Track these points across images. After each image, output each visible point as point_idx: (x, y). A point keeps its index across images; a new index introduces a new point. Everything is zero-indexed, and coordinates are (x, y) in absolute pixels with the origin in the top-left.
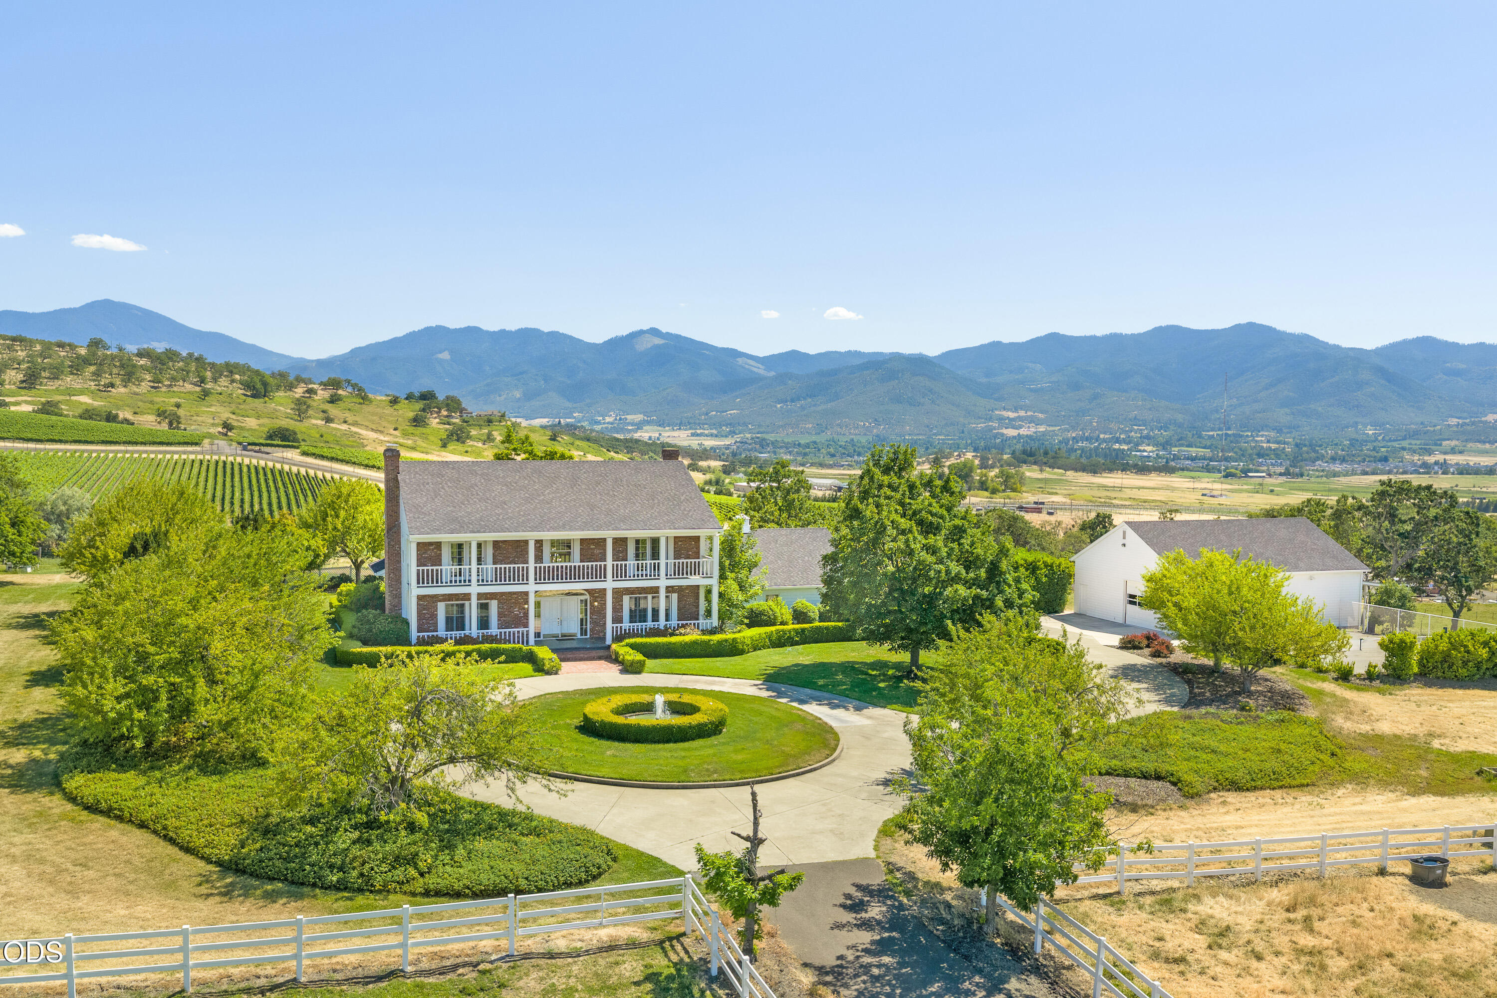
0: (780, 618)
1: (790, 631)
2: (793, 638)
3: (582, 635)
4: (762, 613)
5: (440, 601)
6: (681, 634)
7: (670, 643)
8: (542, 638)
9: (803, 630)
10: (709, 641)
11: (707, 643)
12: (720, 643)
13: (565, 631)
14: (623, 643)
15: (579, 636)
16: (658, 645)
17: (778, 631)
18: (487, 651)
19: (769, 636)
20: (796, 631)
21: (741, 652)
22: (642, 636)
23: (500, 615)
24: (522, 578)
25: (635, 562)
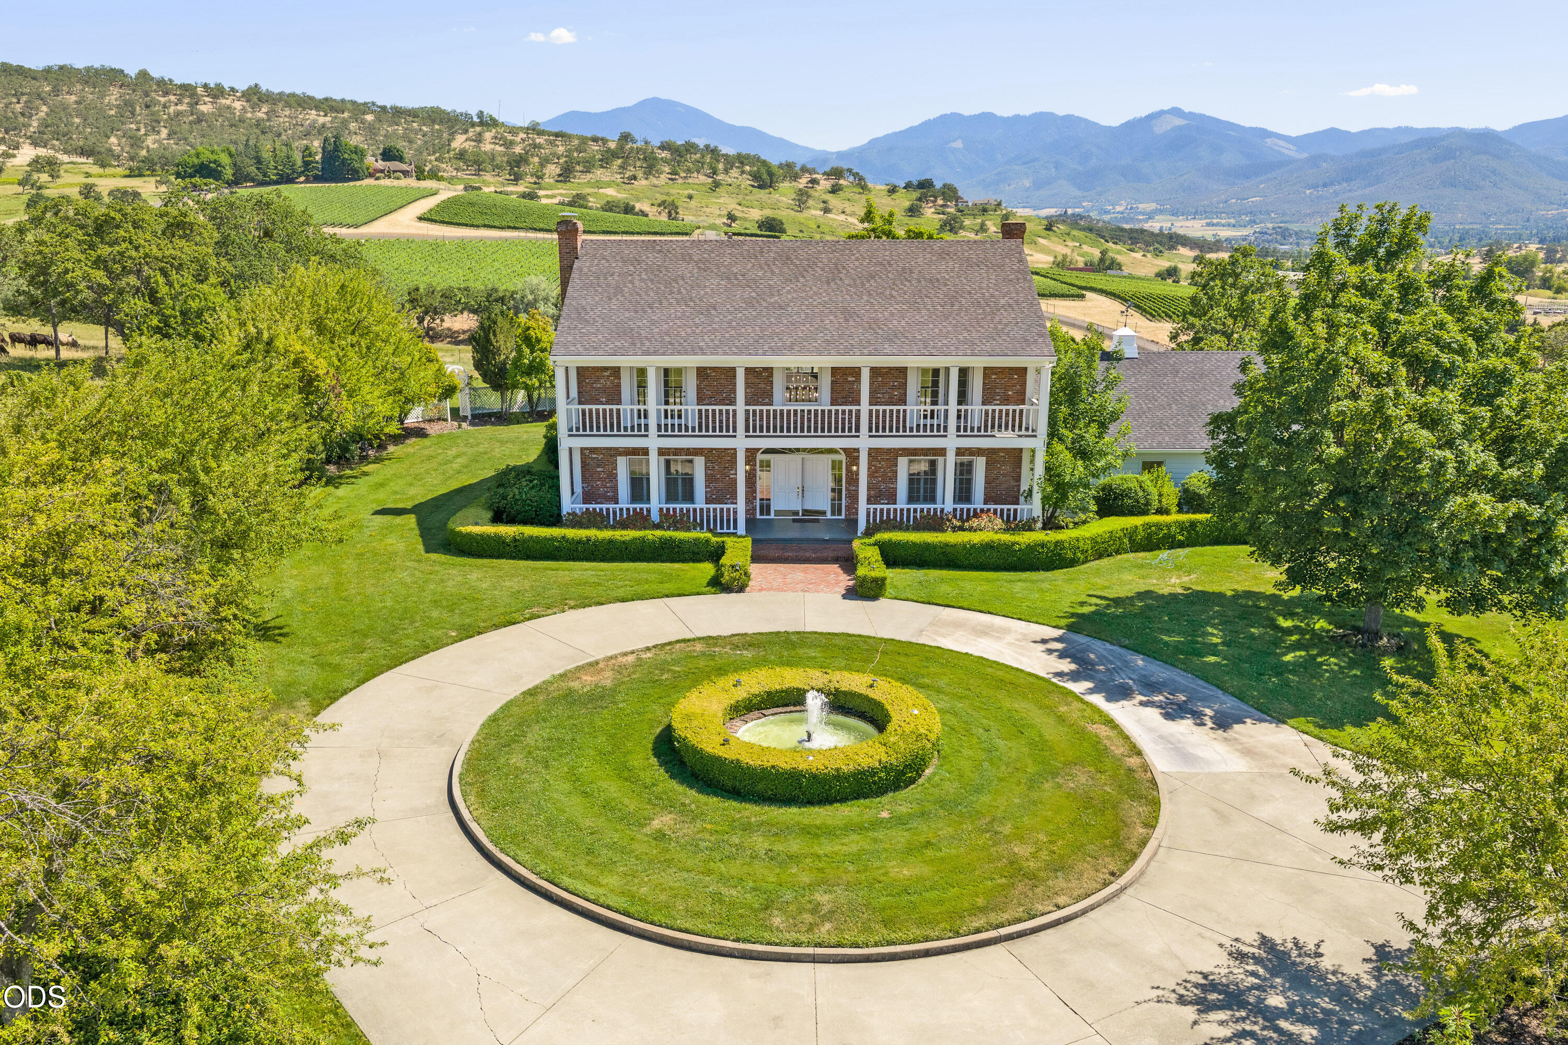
0: (1155, 505)
1: (1168, 526)
2: (1174, 537)
3: (833, 513)
4: (1125, 494)
5: (620, 457)
6: (971, 529)
7: (947, 545)
8: (772, 516)
9: (1193, 524)
10: (1013, 544)
11: (1008, 548)
12: (1031, 548)
13: (809, 507)
14: (872, 540)
15: (829, 516)
16: (927, 546)
17: (1148, 526)
18: (654, 542)
19: (1131, 534)
20: (1181, 526)
21: (1072, 563)
22: (907, 529)
23: (709, 479)
24: (727, 427)
25: (908, 408)
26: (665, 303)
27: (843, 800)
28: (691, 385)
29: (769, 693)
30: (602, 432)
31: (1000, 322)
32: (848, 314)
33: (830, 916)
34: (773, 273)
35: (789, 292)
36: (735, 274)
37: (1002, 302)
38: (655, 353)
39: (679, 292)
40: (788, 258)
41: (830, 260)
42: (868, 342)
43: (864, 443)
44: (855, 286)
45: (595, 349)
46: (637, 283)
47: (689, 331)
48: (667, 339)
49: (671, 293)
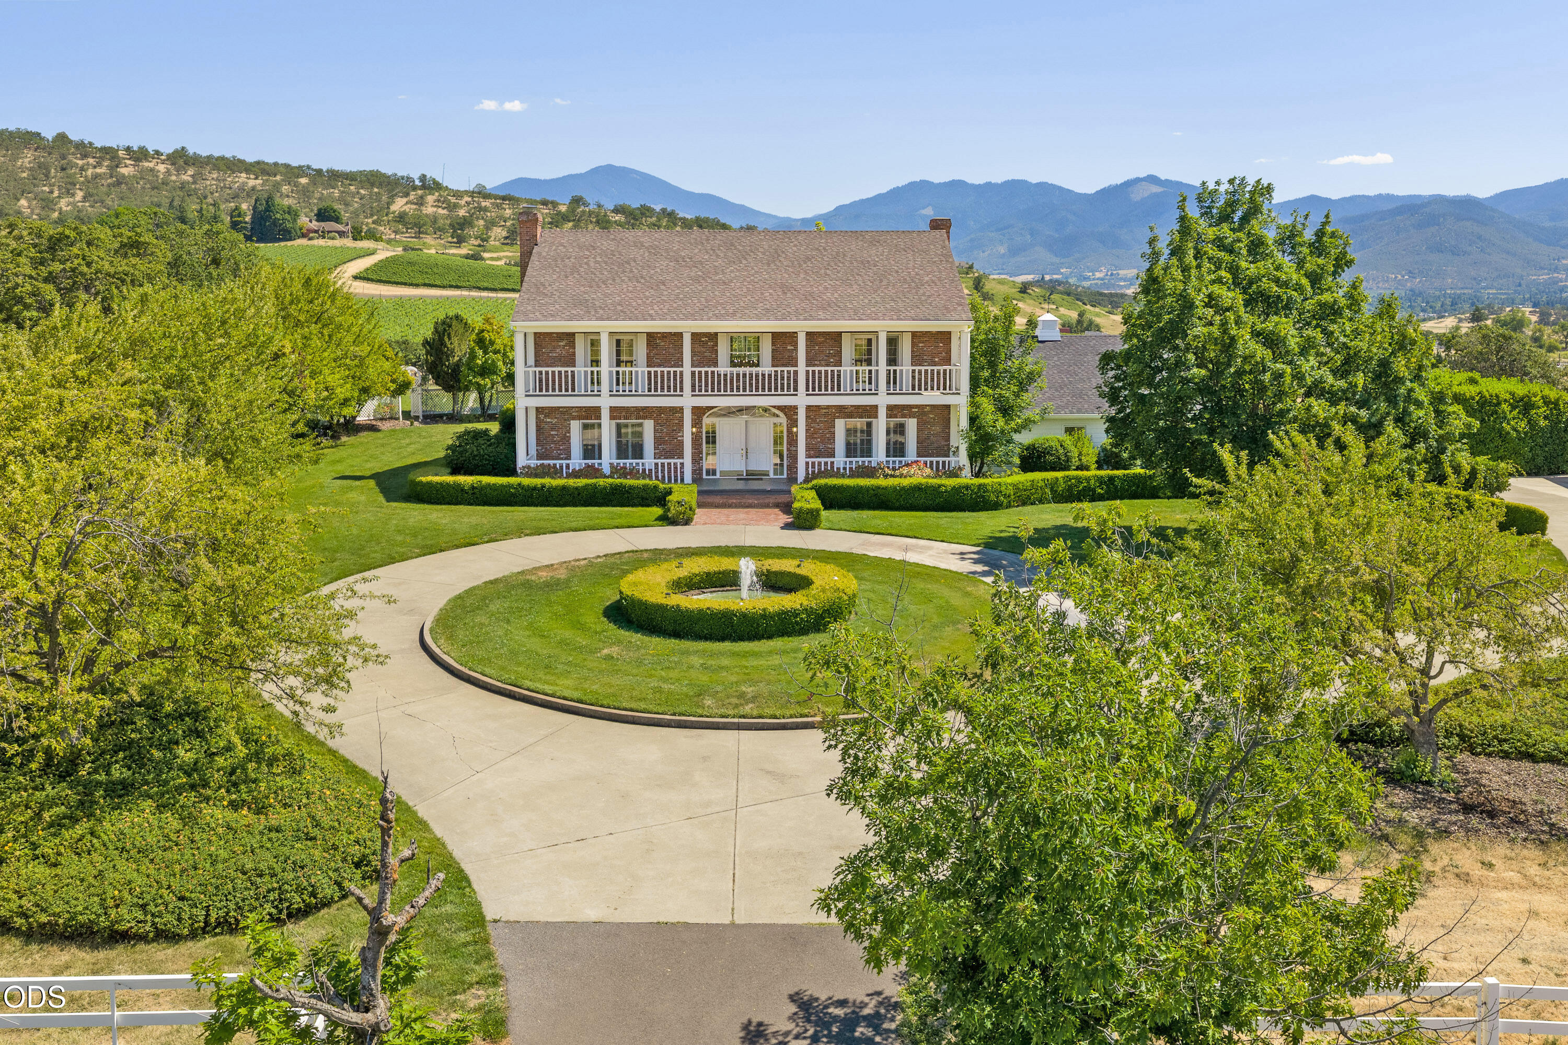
0: (1075, 462)
1: (1088, 479)
2: (1094, 490)
3: (775, 474)
4: (1047, 452)
5: (574, 419)
6: (901, 476)
7: (878, 487)
8: (718, 476)
9: (1111, 479)
10: (940, 486)
11: (936, 489)
12: (957, 490)
13: (753, 467)
14: (810, 485)
15: (772, 476)
16: (860, 489)
17: (1069, 478)
18: (605, 488)
19: (1053, 485)
20: (1100, 480)
21: (995, 506)
22: (843, 476)
23: (658, 441)
24: (676, 387)
25: (842, 369)
26: (618, 280)
27: (770, 637)
28: (641, 350)
29: (708, 574)
30: (557, 393)
31: (924, 294)
32: (785, 288)
33: (754, 699)
34: (718, 256)
35: (732, 271)
36: (683, 258)
37: (926, 279)
38: (608, 319)
39: (631, 271)
40: (732, 245)
41: (770, 247)
42: (804, 309)
43: (802, 400)
44: (793, 266)
45: (552, 316)
46: (592, 264)
47: (640, 302)
48: (619, 308)
49: (624, 272)
